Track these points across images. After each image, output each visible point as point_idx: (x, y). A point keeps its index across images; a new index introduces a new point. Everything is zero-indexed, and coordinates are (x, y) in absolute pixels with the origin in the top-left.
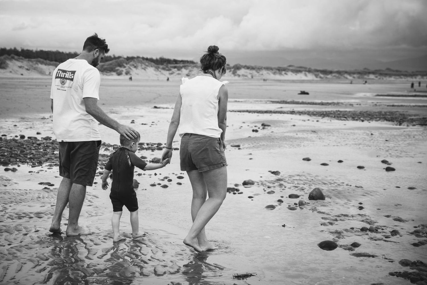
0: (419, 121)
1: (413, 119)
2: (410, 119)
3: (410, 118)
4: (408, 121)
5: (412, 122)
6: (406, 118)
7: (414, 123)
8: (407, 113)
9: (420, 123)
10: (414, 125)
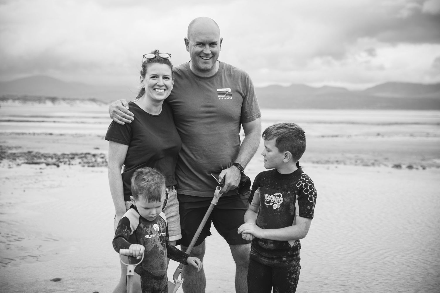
0: (24, 157)
1: (14, 154)
2: (11, 154)
3: (10, 152)
4: (8, 157)
5: (15, 159)
6: (5, 152)
7: (18, 161)
8: (6, 145)
9: (26, 161)
10: (18, 165)
